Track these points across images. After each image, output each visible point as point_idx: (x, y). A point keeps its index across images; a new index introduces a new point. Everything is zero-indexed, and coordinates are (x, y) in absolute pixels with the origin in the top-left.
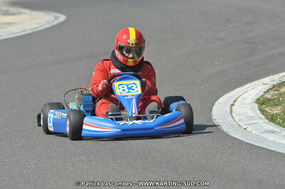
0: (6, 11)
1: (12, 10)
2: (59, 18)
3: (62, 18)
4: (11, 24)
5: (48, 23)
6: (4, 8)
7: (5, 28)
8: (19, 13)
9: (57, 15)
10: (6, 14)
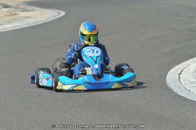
0: (24, 8)
1: (29, 8)
2: (60, 13)
3: (63, 13)
4: (27, 17)
5: (53, 17)
6: (23, 7)
7: (23, 20)
8: (33, 10)
9: (59, 11)
10: (24, 10)
